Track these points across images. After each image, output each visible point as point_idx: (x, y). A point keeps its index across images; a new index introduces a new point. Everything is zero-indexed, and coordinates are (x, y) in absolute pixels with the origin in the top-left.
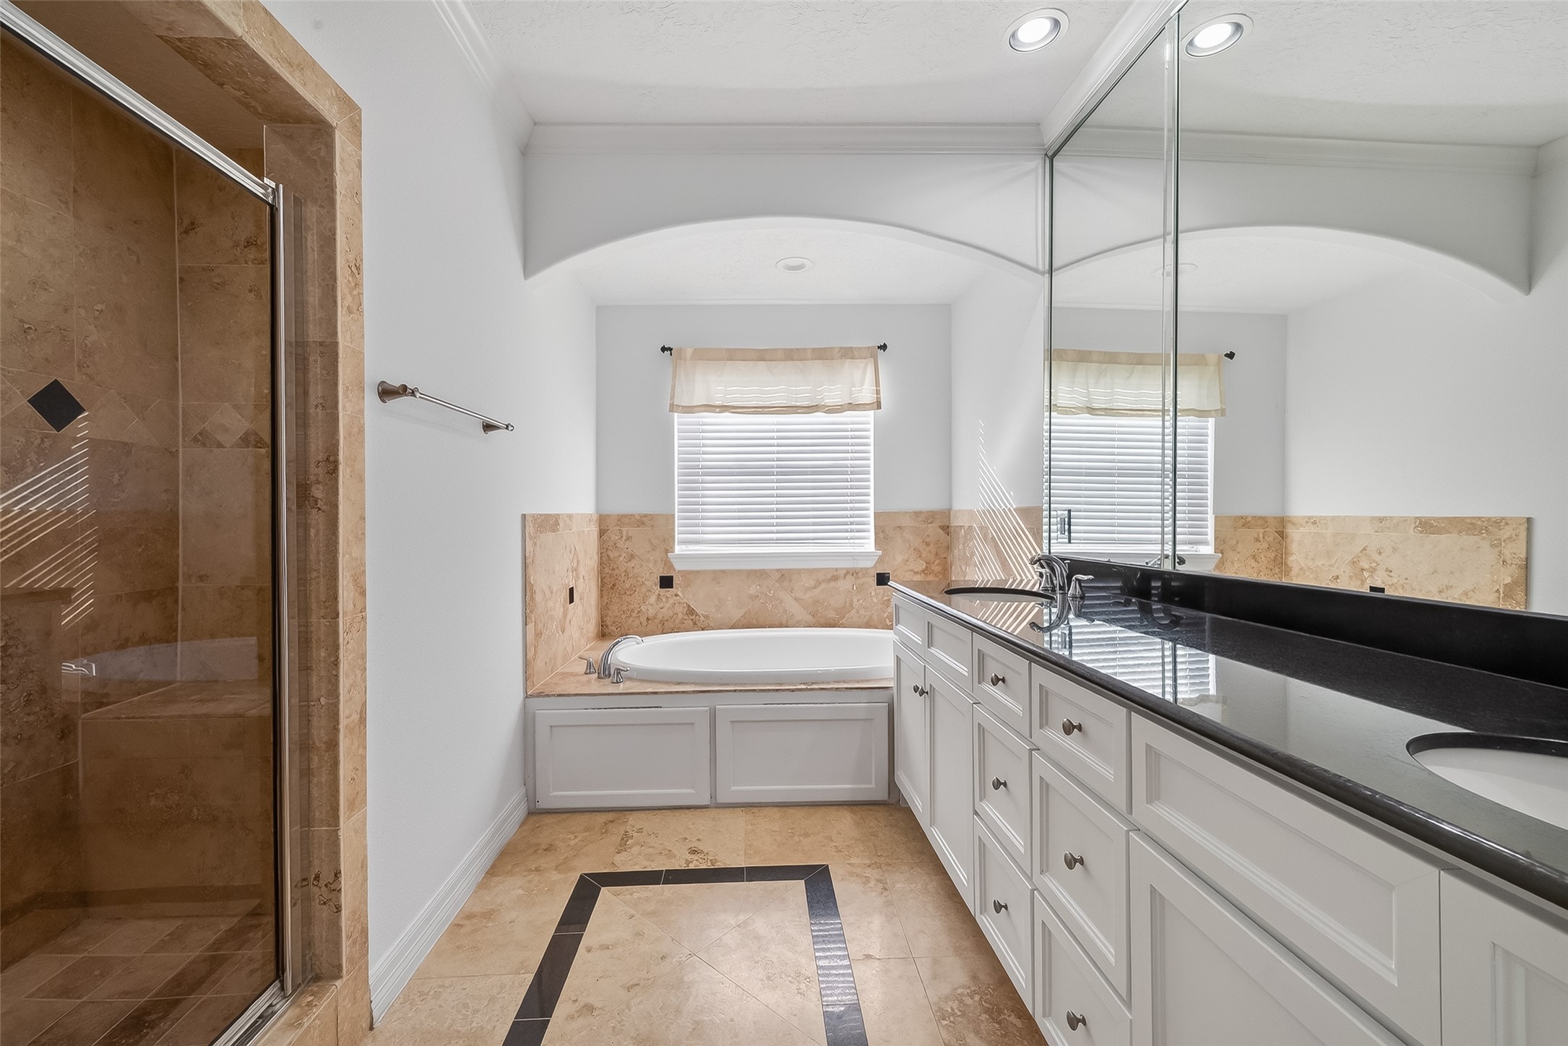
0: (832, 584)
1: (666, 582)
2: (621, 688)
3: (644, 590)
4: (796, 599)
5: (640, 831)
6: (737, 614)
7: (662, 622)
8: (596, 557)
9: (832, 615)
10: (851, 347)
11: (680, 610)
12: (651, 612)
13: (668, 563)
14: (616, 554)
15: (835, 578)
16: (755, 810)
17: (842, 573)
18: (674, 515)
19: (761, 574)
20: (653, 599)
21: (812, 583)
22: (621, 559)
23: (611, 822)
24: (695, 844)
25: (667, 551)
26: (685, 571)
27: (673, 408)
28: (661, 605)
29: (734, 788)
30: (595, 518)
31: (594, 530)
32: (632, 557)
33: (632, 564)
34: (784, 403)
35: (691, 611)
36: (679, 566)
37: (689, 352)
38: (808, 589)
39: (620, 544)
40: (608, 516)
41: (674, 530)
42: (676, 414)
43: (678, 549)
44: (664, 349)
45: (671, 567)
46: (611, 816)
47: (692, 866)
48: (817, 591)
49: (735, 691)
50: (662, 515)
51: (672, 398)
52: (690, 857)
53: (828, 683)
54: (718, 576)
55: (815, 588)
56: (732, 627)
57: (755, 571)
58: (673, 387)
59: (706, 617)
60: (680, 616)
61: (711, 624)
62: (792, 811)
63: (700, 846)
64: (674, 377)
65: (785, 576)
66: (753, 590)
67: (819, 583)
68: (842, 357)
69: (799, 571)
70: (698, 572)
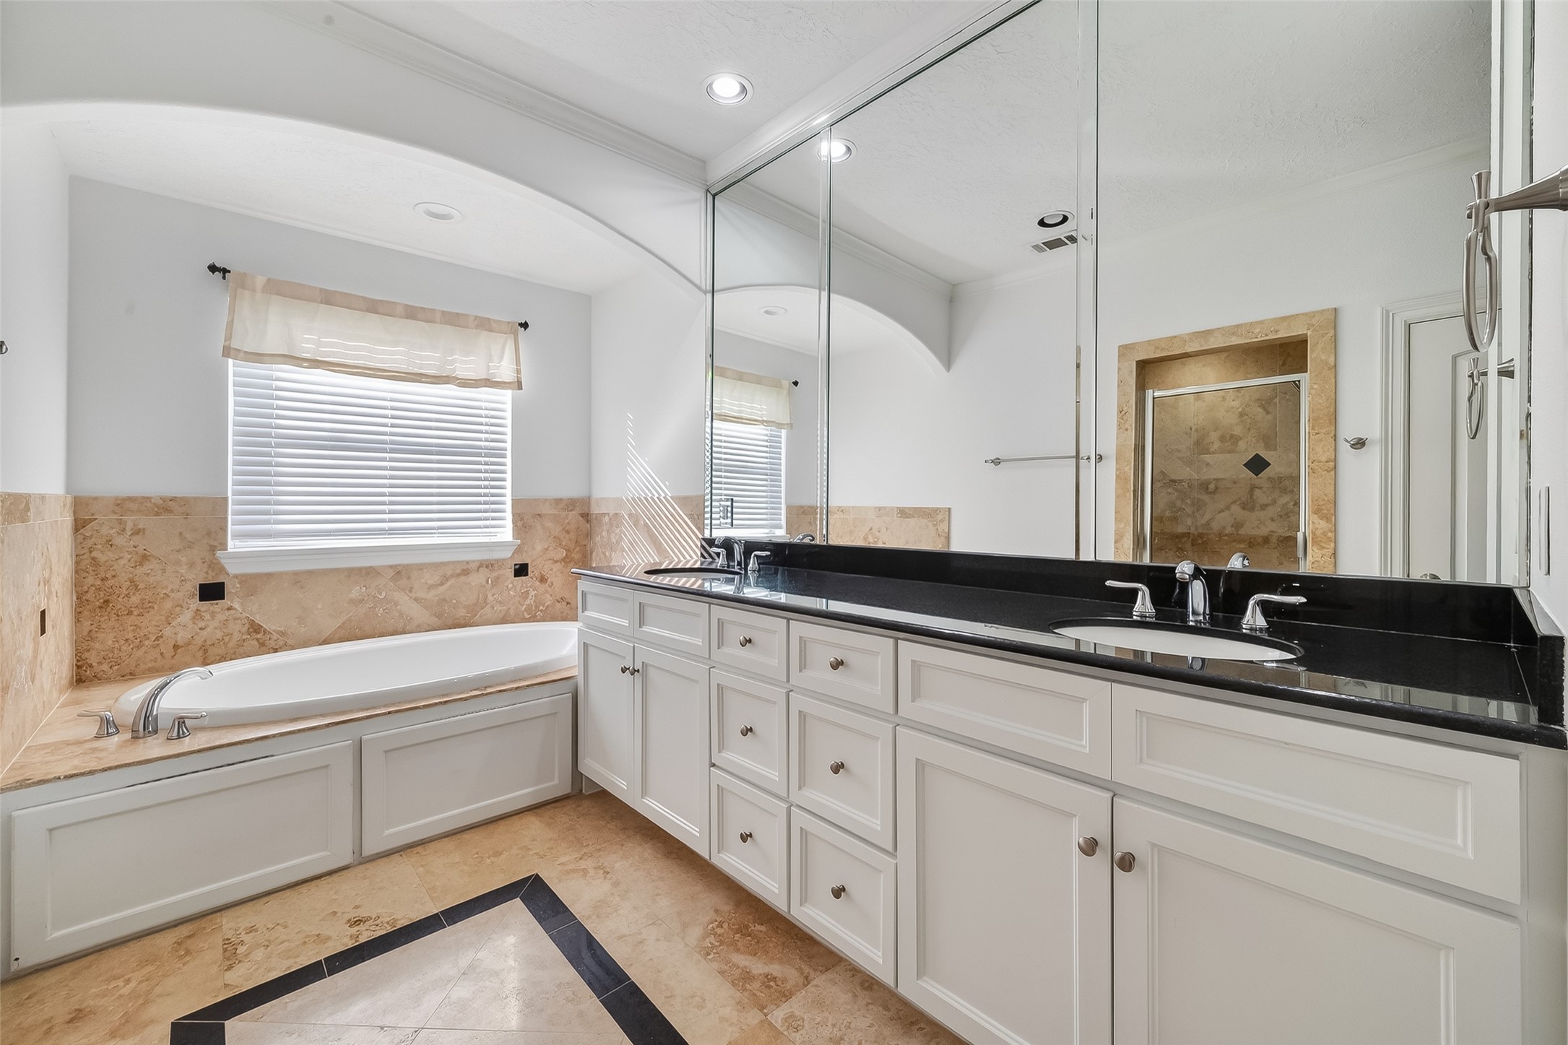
0: (463, 578)
1: (212, 592)
2: (187, 744)
3: (168, 605)
4: (416, 600)
5: (252, 929)
6: (330, 626)
7: (204, 649)
8: (69, 563)
9: (462, 613)
10: (488, 318)
11: (237, 629)
12: (182, 636)
13: (215, 565)
14: (111, 555)
15: (466, 572)
16: (419, 849)
17: (474, 566)
18: (226, 499)
19: (370, 572)
20: (186, 617)
21: (437, 579)
22: (122, 562)
23: (189, 937)
24: (353, 914)
25: (213, 549)
26: (244, 575)
27: (227, 352)
28: (201, 624)
29: (387, 832)
30: (69, 500)
31: (68, 519)
32: (145, 558)
33: (146, 568)
34: (403, 367)
35: (255, 628)
36: (233, 569)
37: (260, 281)
38: (431, 587)
39: (119, 541)
40: (96, 499)
41: (226, 519)
42: (231, 361)
43: (233, 545)
44: (213, 268)
45: (222, 569)
46: (184, 930)
47: (362, 940)
48: (442, 589)
49: (389, 713)
50: (203, 499)
51: (229, 337)
52: (354, 930)
53: (504, 684)
54: (300, 579)
55: (442, 584)
56: (326, 642)
57: (360, 569)
58: (230, 324)
59: (283, 634)
60: (236, 636)
61: (290, 642)
62: (466, 836)
63: (363, 913)
64: (232, 310)
65: (400, 572)
66: (355, 593)
67: (445, 579)
68: (477, 327)
69: (421, 567)
70: (269, 575)
